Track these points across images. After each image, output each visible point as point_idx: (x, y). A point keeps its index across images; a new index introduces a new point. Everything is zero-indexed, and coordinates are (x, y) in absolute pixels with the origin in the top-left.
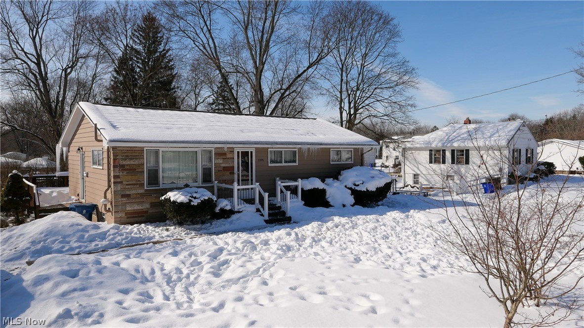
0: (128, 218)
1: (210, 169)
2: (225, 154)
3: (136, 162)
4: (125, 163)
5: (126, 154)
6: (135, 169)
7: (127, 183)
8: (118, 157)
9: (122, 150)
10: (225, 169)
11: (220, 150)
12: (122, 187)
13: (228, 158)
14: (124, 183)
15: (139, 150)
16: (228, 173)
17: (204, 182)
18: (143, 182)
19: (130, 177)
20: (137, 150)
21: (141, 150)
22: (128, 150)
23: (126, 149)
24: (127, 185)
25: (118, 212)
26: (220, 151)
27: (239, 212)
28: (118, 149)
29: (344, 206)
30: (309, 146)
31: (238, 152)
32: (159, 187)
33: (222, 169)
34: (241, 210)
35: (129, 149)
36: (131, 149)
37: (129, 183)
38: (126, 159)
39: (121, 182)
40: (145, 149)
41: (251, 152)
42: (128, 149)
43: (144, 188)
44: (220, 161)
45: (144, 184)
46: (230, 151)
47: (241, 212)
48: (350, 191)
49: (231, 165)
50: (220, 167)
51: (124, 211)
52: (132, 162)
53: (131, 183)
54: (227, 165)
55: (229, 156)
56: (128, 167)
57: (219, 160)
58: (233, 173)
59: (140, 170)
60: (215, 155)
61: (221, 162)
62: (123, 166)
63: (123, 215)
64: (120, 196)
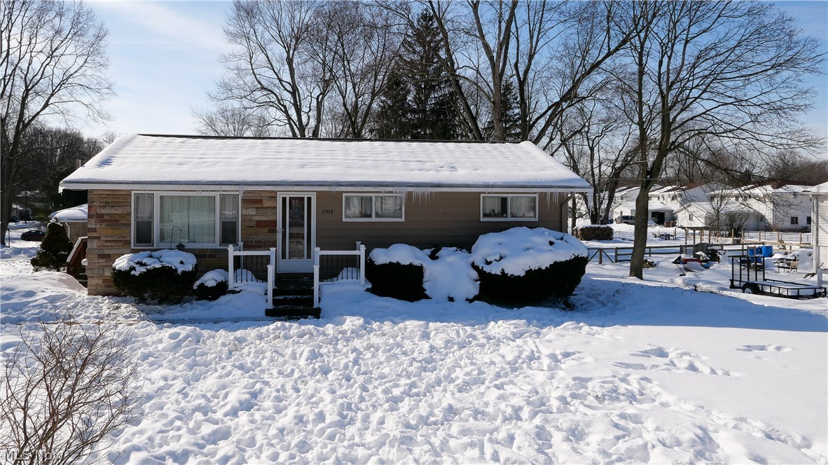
0: (106, 286)
1: (234, 224)
2: (260, 201)
3: (120, 211)
4: (103, 211)
5: (104, 200)
6: (118, 221)
7: (106, 239)
8: (94, 204)
9: (100, 195)
10: (260, 224)
11: (252, 195)
12: (99, 244)
13: (266, 208)
14: (102, 238)
15: (123, 195)
16: (266, 230)
17: (223, 243)
18: (128, 238)
19: (111, 230)
20: (121, 195)
21: (127, 194)
22: (108, 195)
23: (105, 193)
24: (107, 241)
25: (93, 277)
26: (250, 196)
27: (234, 292)
28: (95, 193)
29: (451, 299)
30: (410, 189)
31: (284, 199)
32: (153, 246)
33: (254, 224)
34: (237, 290)
35: (110, 193)
36: (113, 193)
37: (108, 239)
38: (105, 207)
39: (98, 238)
40: (133, 193)
41: (309, 199)
42: (108, 193)
43: (130, 247)
44: (252, 212)
45: (130, 241)
46: (270, 197)
47: (239, 292)
48: (475, 274)
49: (271, 218)
50: (251, 220)
51: (102, 277)
52: (114, 211)
53: (112, 239)
54: (263, 218)
55: (266, 204)
56: (108, 218)
57: (249, 210)
58: (275, 231)
59: (124, 222)
60: (242, 202)
61: (254, 213)
62: (101, 216)
63: (100, 282)
64: (97, 257)
